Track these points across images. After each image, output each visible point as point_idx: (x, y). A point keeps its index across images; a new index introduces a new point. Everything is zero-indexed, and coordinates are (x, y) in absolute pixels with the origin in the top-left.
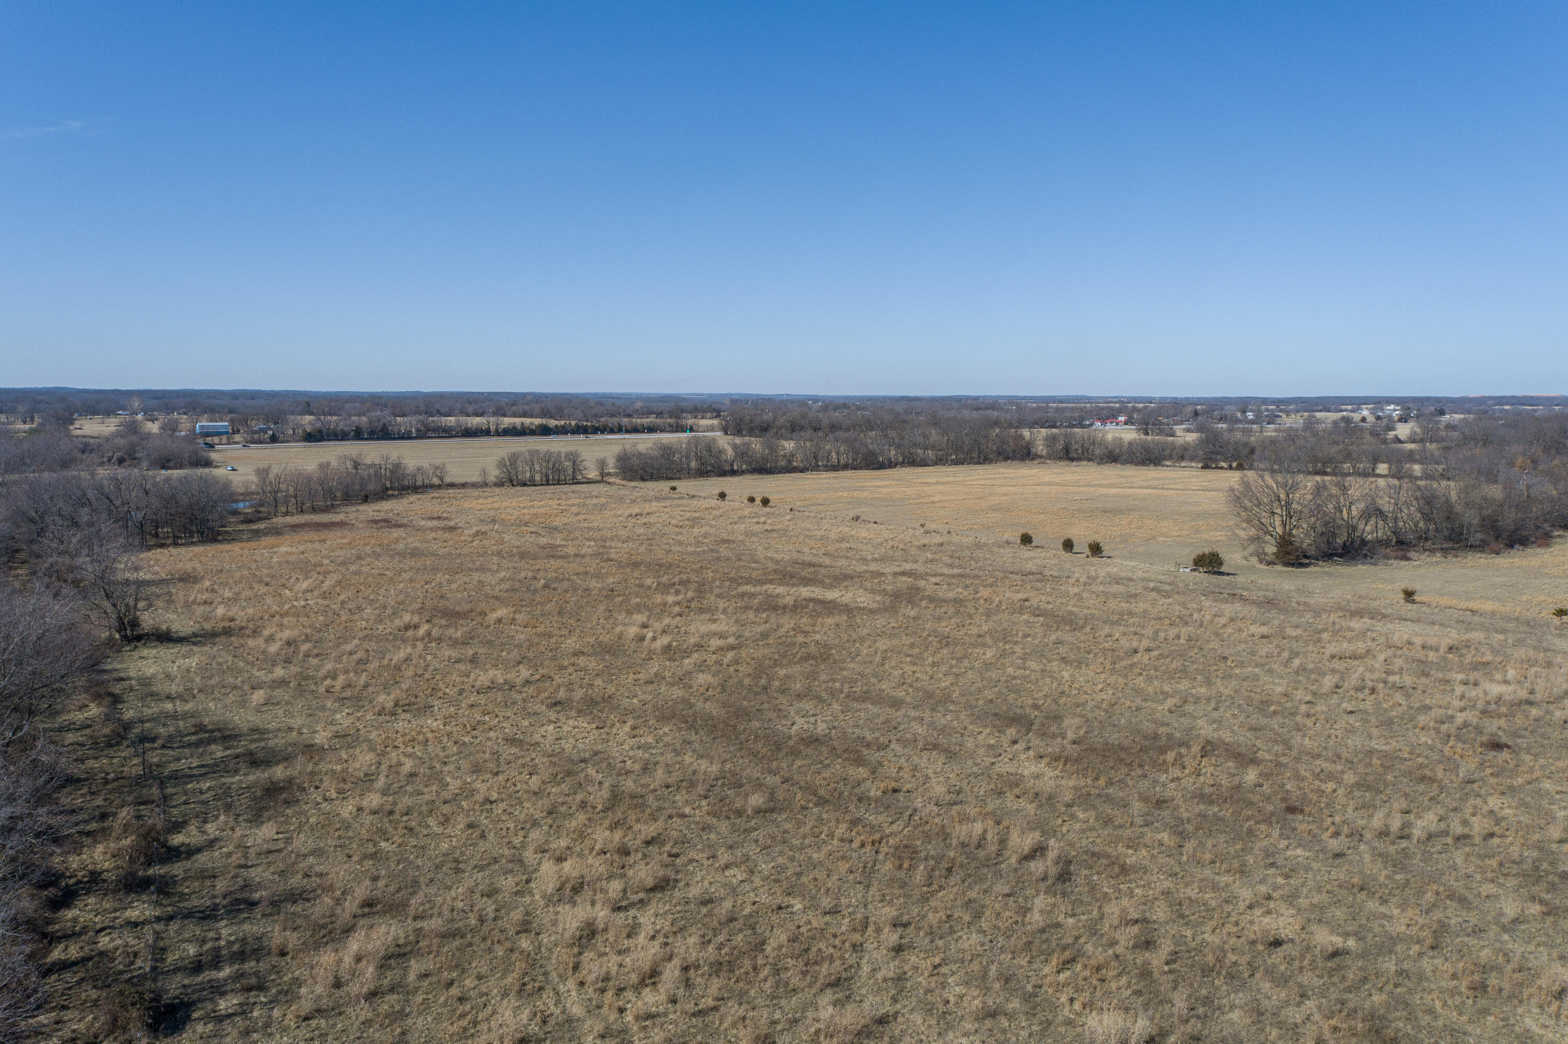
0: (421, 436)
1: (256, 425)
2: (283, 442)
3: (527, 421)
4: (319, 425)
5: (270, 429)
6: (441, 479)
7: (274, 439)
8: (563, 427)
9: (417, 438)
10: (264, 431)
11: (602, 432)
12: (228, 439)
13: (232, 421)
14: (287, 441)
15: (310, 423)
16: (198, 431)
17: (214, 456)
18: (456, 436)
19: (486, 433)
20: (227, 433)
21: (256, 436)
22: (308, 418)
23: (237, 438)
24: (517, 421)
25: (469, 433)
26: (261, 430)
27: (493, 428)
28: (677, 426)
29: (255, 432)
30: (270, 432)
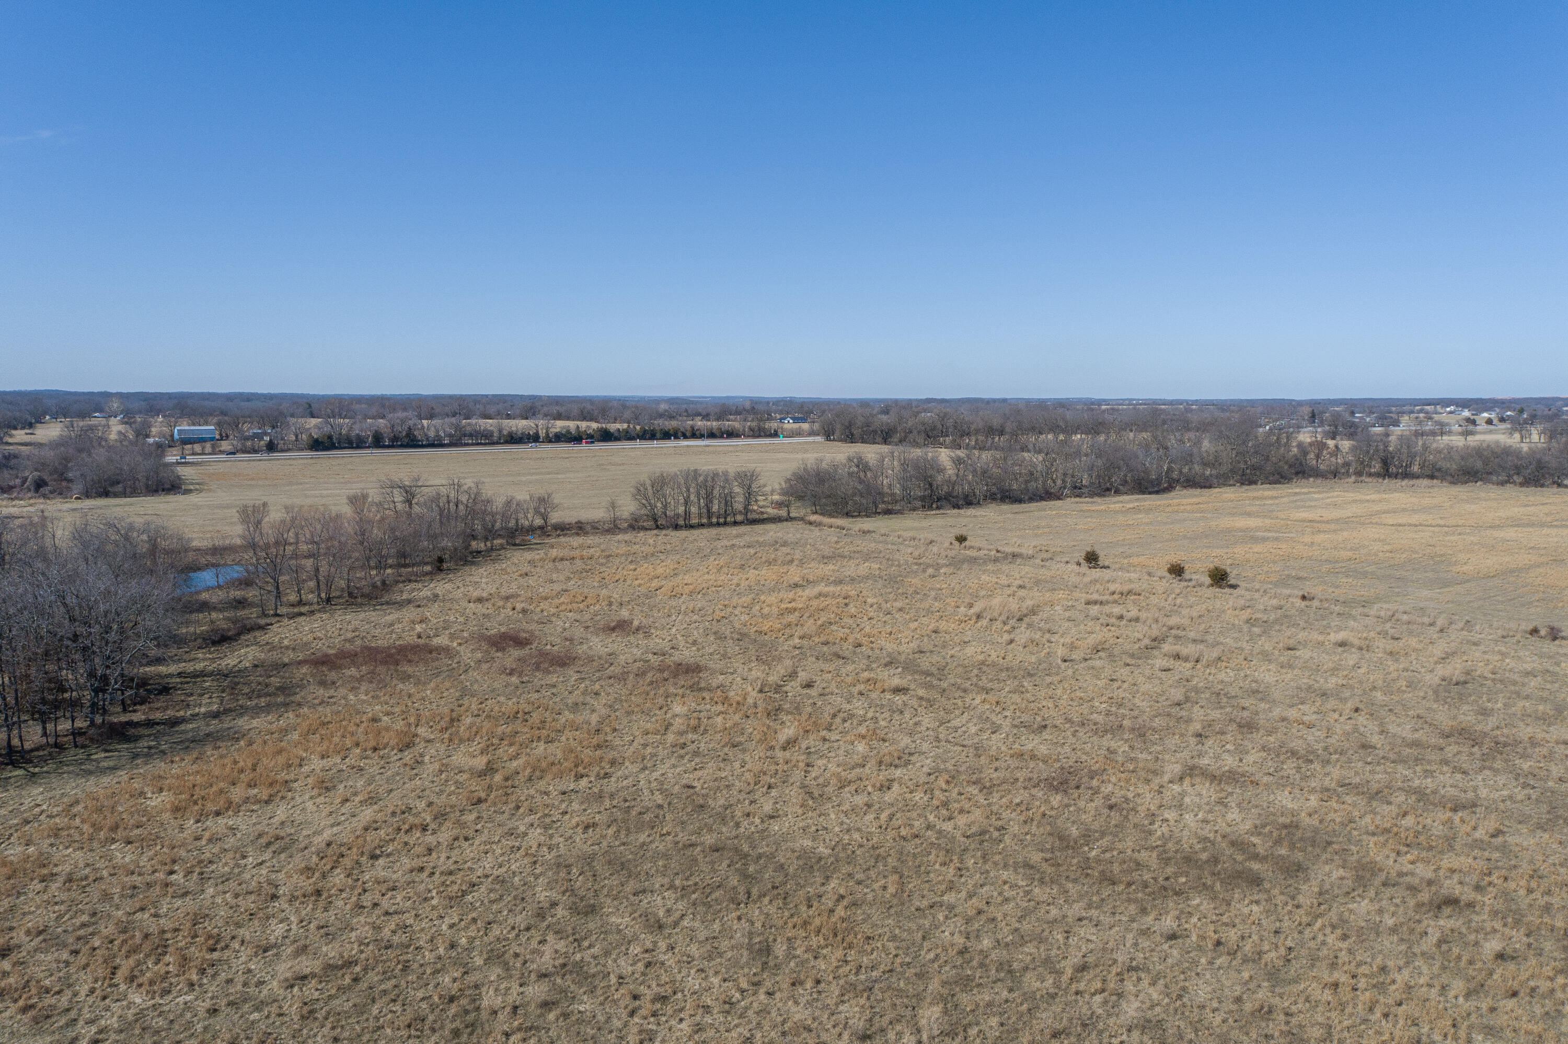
0: (456, 443)
1: (250, 429)
2: (282, 451)
3: (583, 425)
4: (327, 429)
5: (266, 434)
6: (545, 517)
7: (271, 447)
8: (626, 431)
9: (451, 445)
10: (259, 437)
11: (677, 437)
12: (213, 447)
13: (219, 424)
14: (288, 450)
15: (316, 426)
16: (176, 436)
17: (185, 472)
18: (498, 443)
19: (535, 438)
20: (212, 439)
21: (249, 443)
22: (314, 421)
23: (225, 445)
24: (571, 425)
25: (513, 439)
26: (256, 436)
27: (542, 434)
28: (759, 429)
29: (247, 439)
30: (267, 438)
